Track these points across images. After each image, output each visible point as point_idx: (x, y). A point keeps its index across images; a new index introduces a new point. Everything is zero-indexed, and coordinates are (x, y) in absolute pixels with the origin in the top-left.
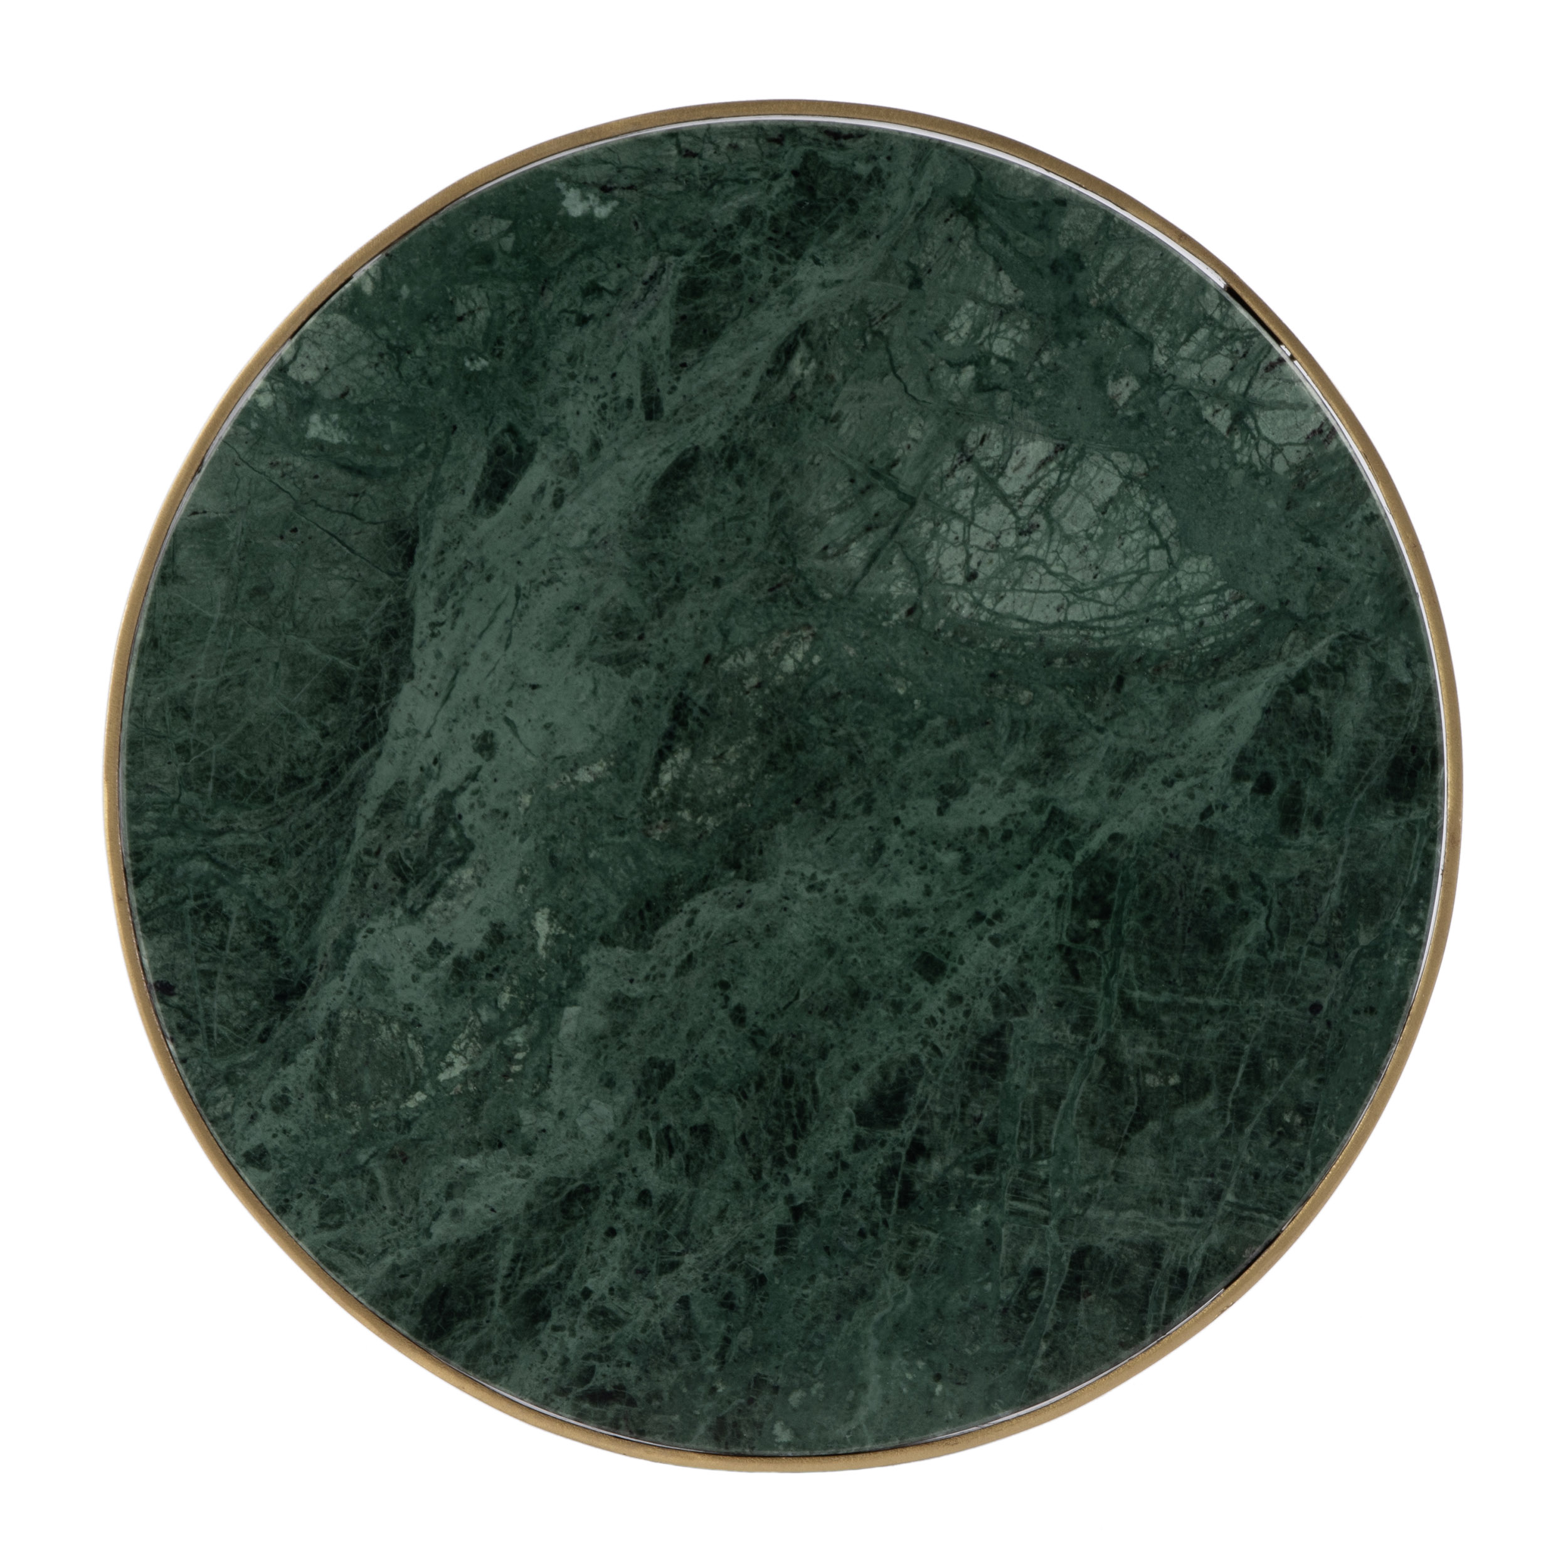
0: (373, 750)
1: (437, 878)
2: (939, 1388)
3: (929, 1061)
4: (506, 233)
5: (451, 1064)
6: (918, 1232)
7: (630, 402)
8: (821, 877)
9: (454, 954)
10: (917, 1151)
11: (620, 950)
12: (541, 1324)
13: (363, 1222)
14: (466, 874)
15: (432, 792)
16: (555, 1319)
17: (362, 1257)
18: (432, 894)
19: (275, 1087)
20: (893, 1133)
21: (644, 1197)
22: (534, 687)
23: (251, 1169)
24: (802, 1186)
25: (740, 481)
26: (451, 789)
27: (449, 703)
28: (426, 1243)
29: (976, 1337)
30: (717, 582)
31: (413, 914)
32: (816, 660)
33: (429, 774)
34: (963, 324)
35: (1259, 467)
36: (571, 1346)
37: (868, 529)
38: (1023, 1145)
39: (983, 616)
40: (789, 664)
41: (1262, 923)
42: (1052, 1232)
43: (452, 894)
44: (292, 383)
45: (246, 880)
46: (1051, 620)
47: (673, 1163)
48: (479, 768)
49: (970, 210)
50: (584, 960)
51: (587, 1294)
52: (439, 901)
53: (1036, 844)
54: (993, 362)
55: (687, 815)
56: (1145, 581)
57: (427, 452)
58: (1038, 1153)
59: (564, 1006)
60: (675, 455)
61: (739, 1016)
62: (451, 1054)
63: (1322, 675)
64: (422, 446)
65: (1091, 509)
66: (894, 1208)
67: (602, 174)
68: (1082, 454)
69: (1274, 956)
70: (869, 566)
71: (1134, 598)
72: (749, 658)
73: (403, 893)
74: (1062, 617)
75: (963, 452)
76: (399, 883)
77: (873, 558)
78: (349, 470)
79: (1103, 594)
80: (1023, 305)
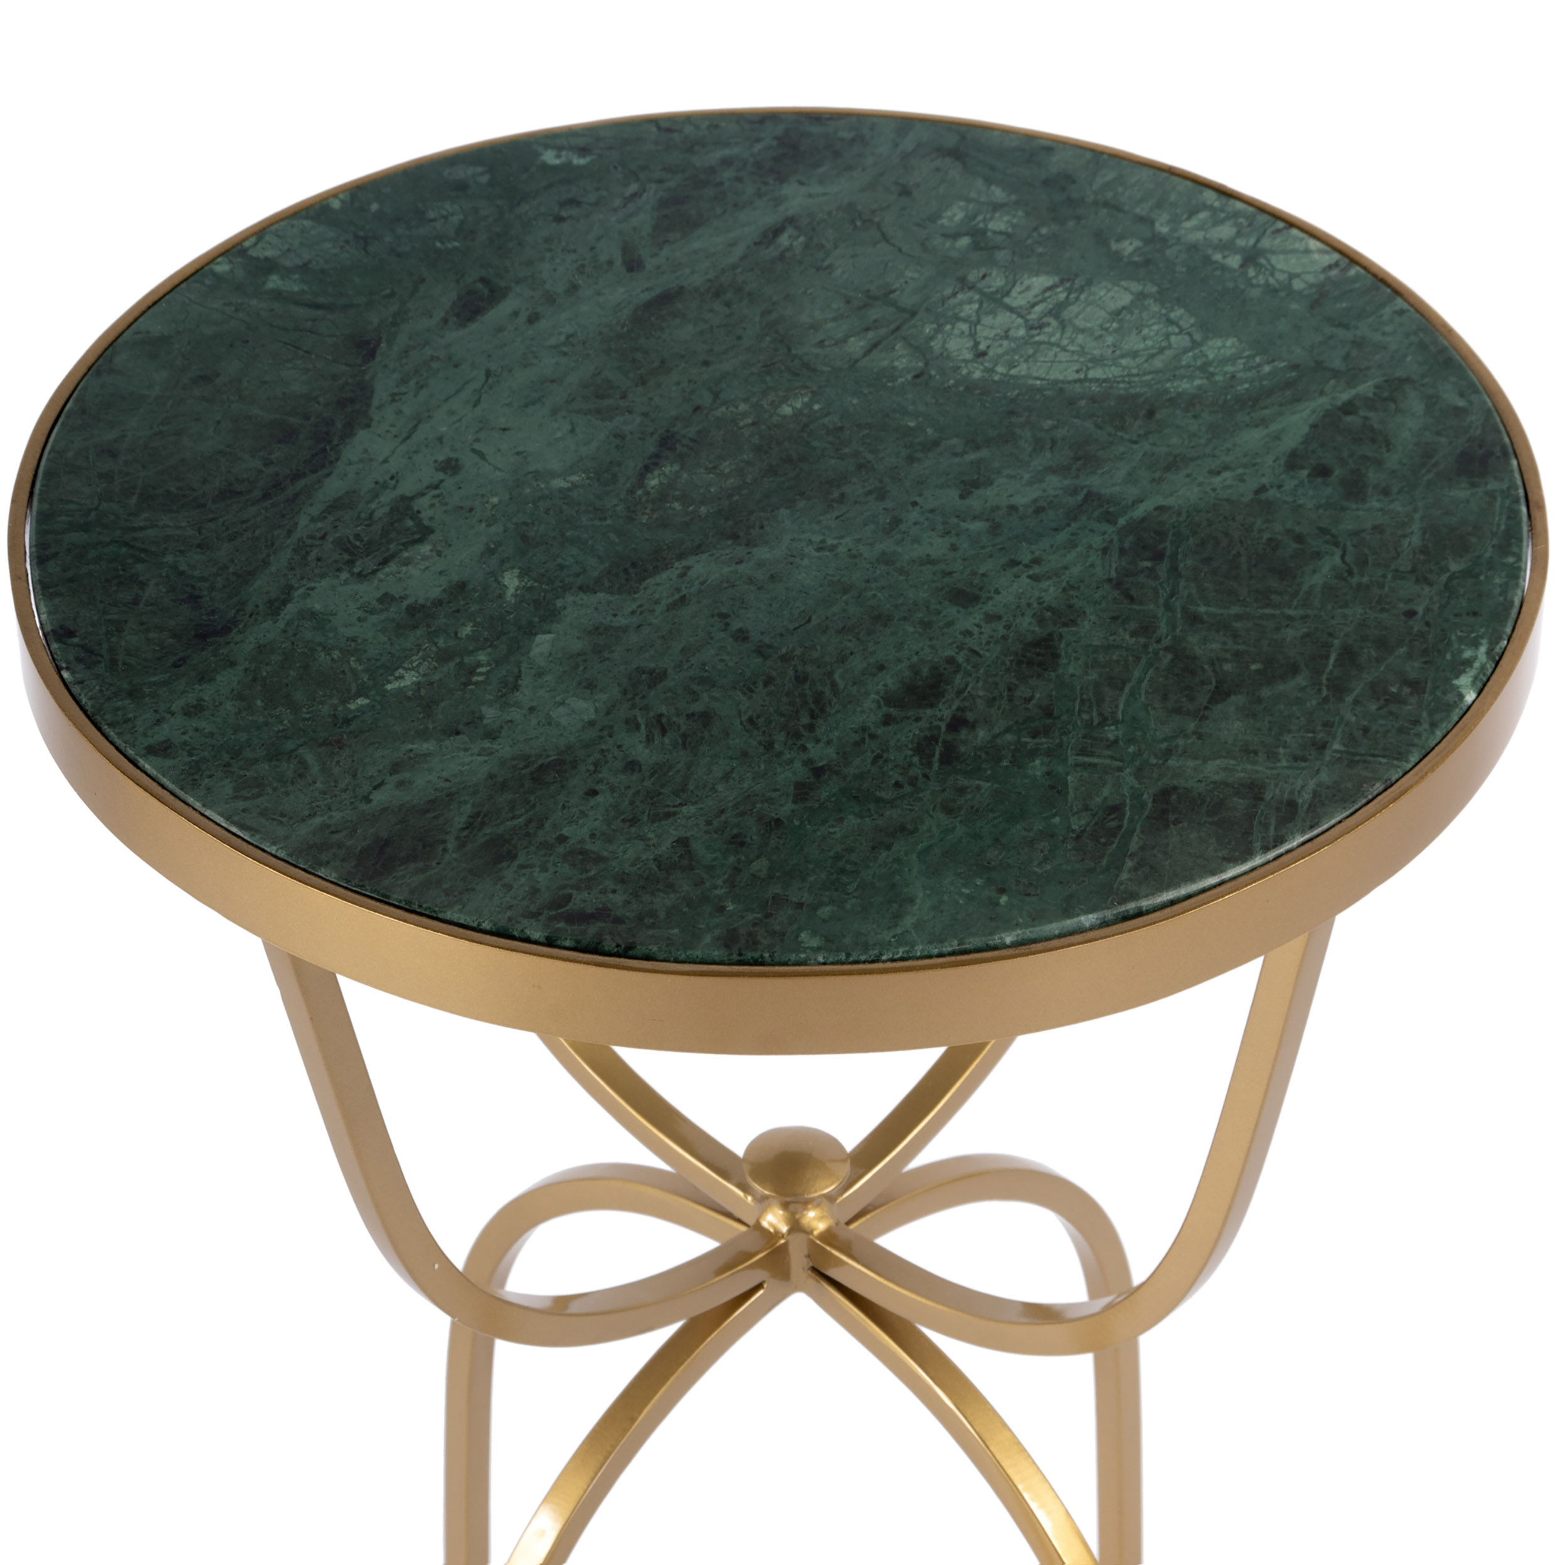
0: (325, 471)
1: (391, 552)
2: (1004, 899)
3: (968, 661)
4: (482, 174)
5: (402, 677)
6: (963, 781)
7: (610, 263)
8: (830, 542)
9: (406, 603)
10: (957, 723)
11: (601, 595)
12: (505, 864)
13: (287, 794)
14: (425, 549)
15: (387, 497)
16: (521, 859)
17: (285, 820)
18: (385, 562)
19: (191, 698)
20: (929, 712)
21: (632, 766)
22: (504, 430)
23: (152, 758)
24: (821, 753)
25: (728, 304)
26: (409, 494)
27: (408, 441)
28: (363, 807)
29: (1046, 859)
30: (706, 363)
31: (361, 576)
32: (816, 407)
33: (385, 486)
34: (956, 214)
35: (1277, 286)
36: (542, 879)
37: (867, 329)
38: (1085, 716)
39: (997, 378)
40: (787, 410)
41: (1337, 559)
42: (1128, 778)
43: (407, 562)
44: (251, 258)
45: (169, 559)
46: (1070, 378)
47: (667, 740)
48: (442, 481)
49: (956, 154)
50: (559, 603)
51: (562, 839)
52: (392, 567)
53: (1072, 515)
54: (989, 234)
55: (677, 505)
56: (1169, 353)
57: (392, 295)
58: (1104, 721)
59: (536, 634)
60: (658, 291)
61: (742, 636)
62: (401, 671)
63: (1371, 403)
64: (388, 291)
65: (1103, 314)
66: (936, 766)
67: (581, 142)
68: (1089, 283)
69: (1355, 581)
70: (870, 351)
71: (1158, 363)
72: (743, 407)
73: (351, 563)
74: (1082, 376)
75: (964, 284)
76: (346, 557)
77: (875, 346)
78: (309, 306)
79: (1124, 362)
80: (1017, 203)
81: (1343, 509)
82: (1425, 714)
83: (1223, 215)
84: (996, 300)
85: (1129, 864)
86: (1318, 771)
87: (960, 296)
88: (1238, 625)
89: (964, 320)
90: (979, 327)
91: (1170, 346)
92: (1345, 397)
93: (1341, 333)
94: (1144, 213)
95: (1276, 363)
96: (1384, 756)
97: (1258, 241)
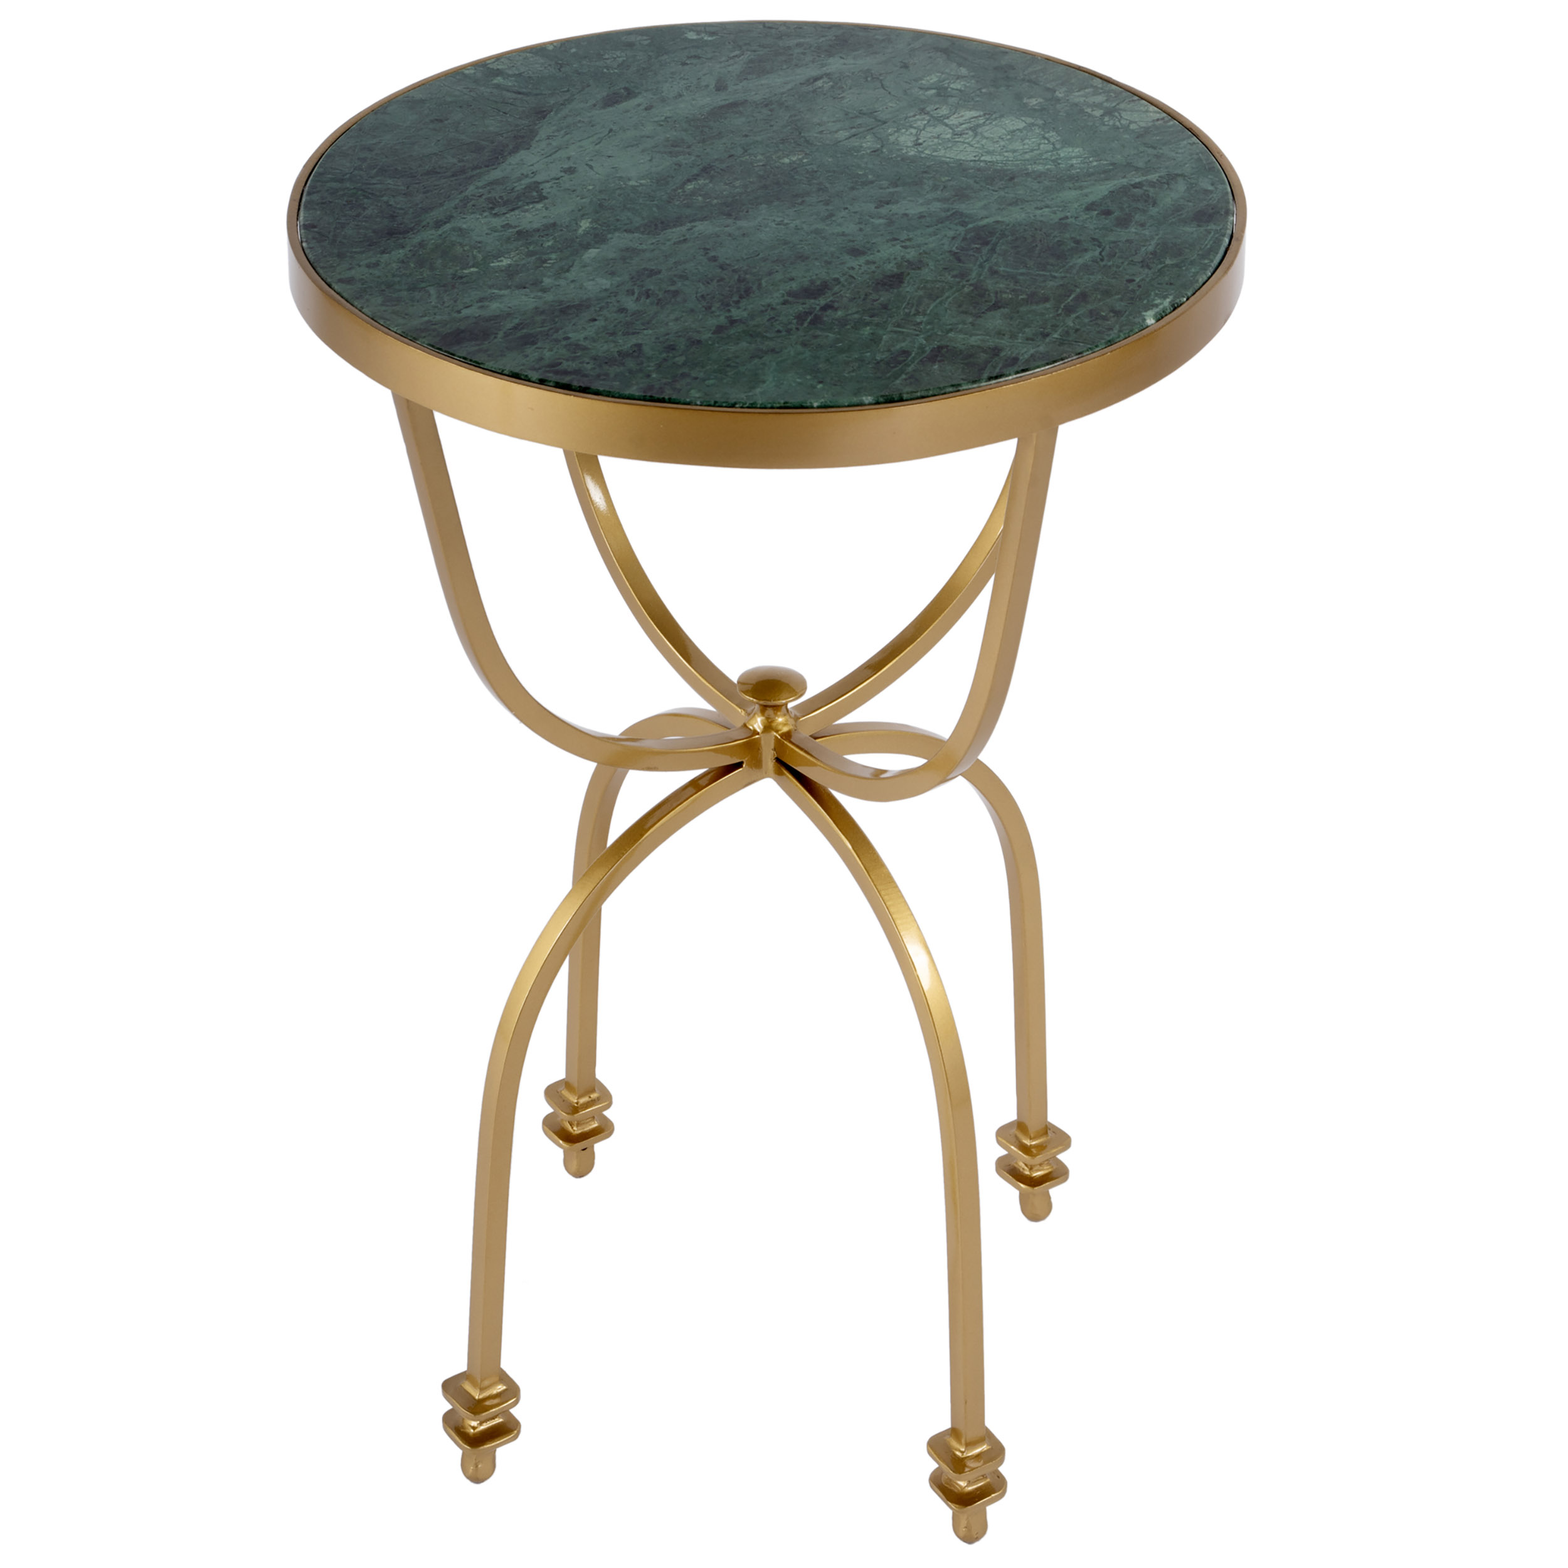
0: (494, 167)
1: (517, 206)
2: (820, 386)
3: (846, 280)
4: (646, 40)
5: (502, 261)
6: (819, 333)
7: (707, 86)
8: (786, 221)
9: (517, 229)
10: (825, 308)
11: (636, 235)
12: (528, 346)
13: (413, 306)
14: (539, 206)
15: (526, 182)
16: (539, 345)
17: (406, 317)
18: (513, 210)
19: (373, 260)
20: (812, 301)
21: (622, 310)
22: (609, 157)
23: (339, 284)
24: (739, 314)
25: (771, 110)
26: (539, 181)
27: (550, 158)
28: (455, 315)
29: (853, 371)
30: (746, 136)
31: (496, 215)
32: (805, 161)
33: (527, 176)
34: (933, 79)
35: (1120, 126)
36: (547, 354)
37: (852, 128)
38: (906, 310)
39: (923, 155)
40: (786, 161)
41: (1097, 253)
42: (921, 340)
43: (527, 211)
44: (489, 68)
45: (385, 198)
46: (969, 159)
47: (648, 301)
48: (562, 177)
49: (945, 51)
50: (610, 236)
51: (567, 338)
52: (517, 212)
53: (941, 221)
54: (949, 89)
55: (700, 198)
56: (1038, 152)
57: (568, 91)
58: (917, 313)
59: (589, 249)
60: (731, 101)
61: (714, 259)
62: (502, 258)
63: (1152, 184)
64: (566, 89)
65: (1004, 131)
66: (806, 325)
67: (713, 29)
68: (1002, 116)
69: (1102, 264)
70: (850, 137)
71: (1027, 156)
72: (759, 157)
73: (492, 208)
74: (977, 159)
75: (923, 111)
76: (491, 205)
77: (854, 135)
78: (515, 92)
79: (1006, 154)
80: (973, 76)
81: (1112, 230)
82: (1117, 327)
83: (1101, 91)
84: (940, 120)
85: (904, 376)
86: (1039, 346)
87: (917, 117)
88: (1021, 277)
89: (915, 128)
90: (923, 132)
91: (1039, 149)
92: (1137, 180)
93: (1150, 151)
94: (1051, 87)
95: (1102, 162)
96: (1082, 343)
97: (1118, 104)
